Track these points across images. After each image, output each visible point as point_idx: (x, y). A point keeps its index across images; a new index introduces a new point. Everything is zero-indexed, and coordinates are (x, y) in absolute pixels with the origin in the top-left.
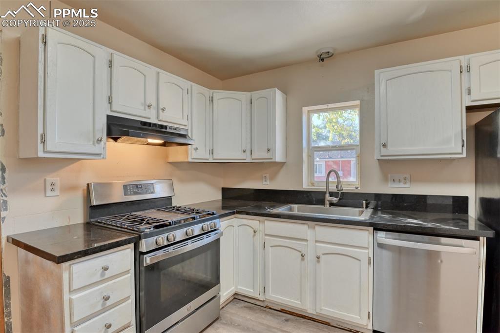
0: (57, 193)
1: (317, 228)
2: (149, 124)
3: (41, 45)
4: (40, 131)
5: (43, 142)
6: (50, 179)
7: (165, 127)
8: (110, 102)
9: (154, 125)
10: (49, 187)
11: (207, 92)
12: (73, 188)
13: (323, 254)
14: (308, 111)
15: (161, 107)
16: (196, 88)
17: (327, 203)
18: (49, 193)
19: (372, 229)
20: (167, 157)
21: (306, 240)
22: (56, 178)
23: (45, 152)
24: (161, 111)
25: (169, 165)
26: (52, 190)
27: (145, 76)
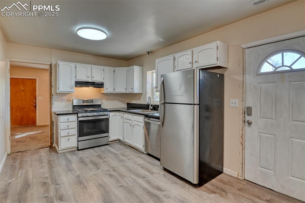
0: (65, 102)
1: (134, 116)
2: (88, 82)
3: (58, 67)
4: (58, 87)
5: (58, 89)
6: (63, 98)
7: (94, 83)
8: (76, 77)
9: (90, 82)
10: (63, 100)
11: (112, 69)
12: (69, 101)
13: (135, 125)
14: (152, 72)
15: (92, 77)
16: (107, 68)
17: (150, 109)
18: (63, 102)
19: (144, 116)
20: (100, 91)
21: (132, 120)
22: (65, 98)
23: (59, 91)
24: (92, 78)
25: (102, 95)
26: (64, 101)
27: (87, 68)
